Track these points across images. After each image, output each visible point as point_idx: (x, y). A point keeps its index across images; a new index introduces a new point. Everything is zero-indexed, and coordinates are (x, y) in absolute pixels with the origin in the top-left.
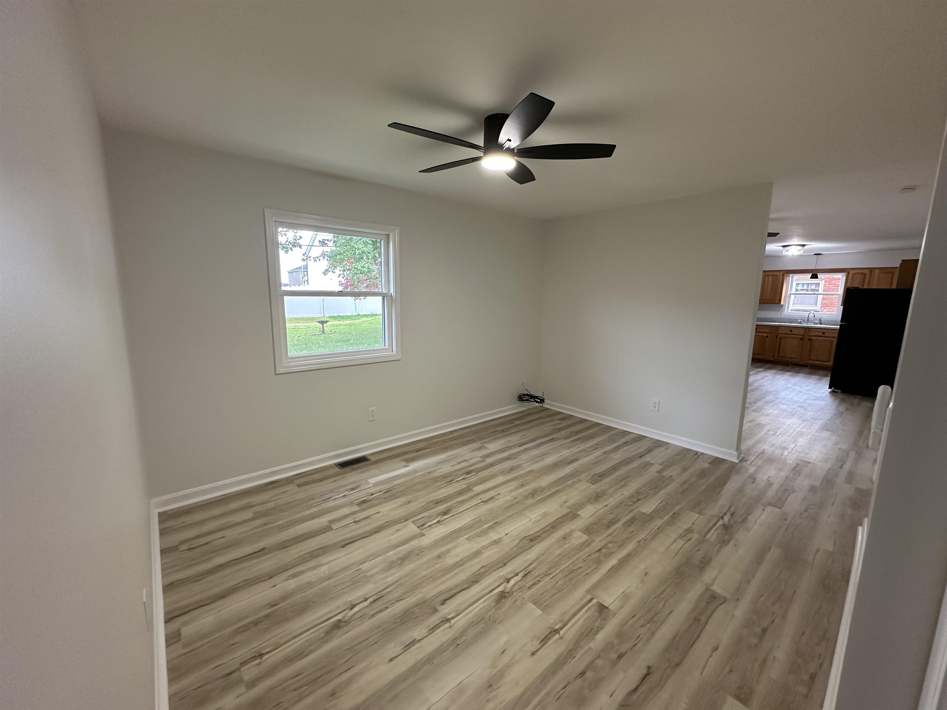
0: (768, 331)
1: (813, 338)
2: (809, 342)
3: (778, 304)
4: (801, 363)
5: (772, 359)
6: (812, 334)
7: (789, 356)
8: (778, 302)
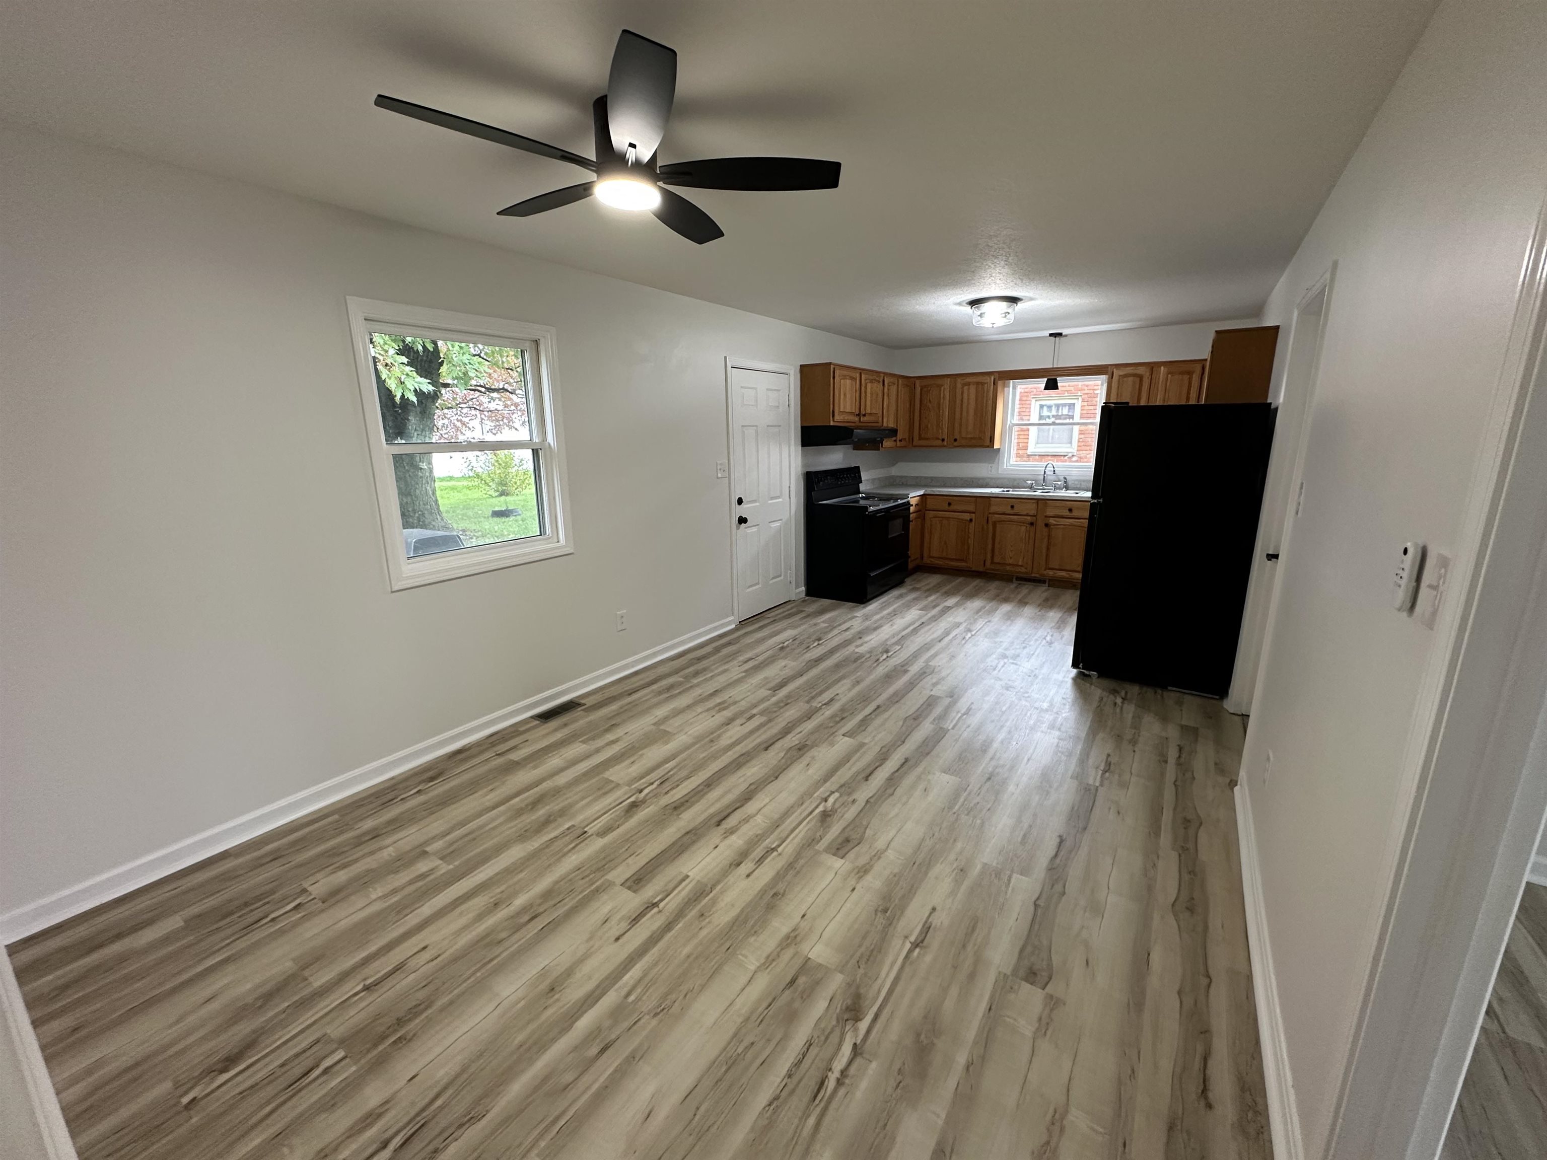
0: (971, 508)
1: (1052, 521)
2: (1045, 529)
3: (988, 447)
4: (1033, 575)
5: (981, 569)
6: (1050, 512)
7: (1011, 561)
8: (988, 443)
